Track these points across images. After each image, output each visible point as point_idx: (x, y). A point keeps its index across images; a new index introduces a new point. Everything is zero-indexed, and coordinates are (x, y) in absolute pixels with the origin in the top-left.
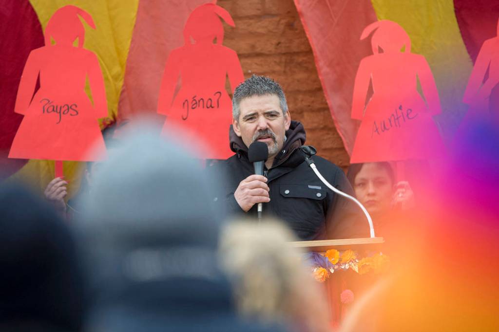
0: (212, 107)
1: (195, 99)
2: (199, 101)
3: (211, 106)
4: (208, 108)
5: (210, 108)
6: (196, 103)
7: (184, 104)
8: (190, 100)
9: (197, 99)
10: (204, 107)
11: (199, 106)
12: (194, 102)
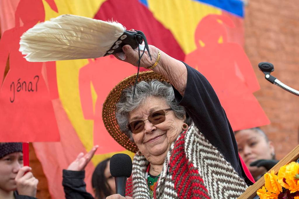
0: (33, 91)
1: (19, 81)
2: (23, 84)
3: (31, 89)
4: (29, 91)
5: (31, 91)
6: (20, 86)
7: (11, 86)
8: (16, 83)
9: (21, 82)
10: (26, 90)
11: (22, 89)
12: (19, 85)
